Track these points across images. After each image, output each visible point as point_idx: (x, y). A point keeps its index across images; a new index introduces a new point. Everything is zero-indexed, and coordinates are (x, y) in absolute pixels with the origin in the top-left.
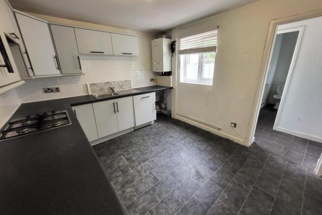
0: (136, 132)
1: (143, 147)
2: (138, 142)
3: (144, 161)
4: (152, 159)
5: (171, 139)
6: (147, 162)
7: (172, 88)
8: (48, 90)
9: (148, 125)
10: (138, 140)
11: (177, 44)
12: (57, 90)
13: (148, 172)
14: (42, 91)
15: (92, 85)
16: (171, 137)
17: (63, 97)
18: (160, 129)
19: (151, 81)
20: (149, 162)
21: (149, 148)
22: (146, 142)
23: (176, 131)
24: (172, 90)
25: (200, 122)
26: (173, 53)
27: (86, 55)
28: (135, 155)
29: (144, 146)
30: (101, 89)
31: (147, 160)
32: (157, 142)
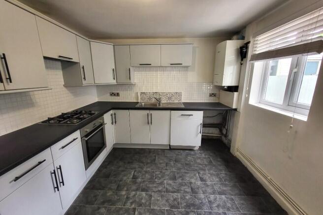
0: (169, 152)
1: (158, 173)
2: (160, 163)
3: (143, 190)
4: (153, 194)
5: (199, 183)
6: (144, 194)
7: (236, 110)
8: (113, 94)
9: (190, 149)
10: (161, 161)
11: (250, 45)
12: (118, 95)
13: (133, 206)
14: (109, 94)
15: (142, 93)
16: (202, 179)
17: (120, 101)
18: (199, 161)
19: (211, 95)
20: (147, 194)
21: (163, 177)
22: (167, 168)
23: (217, 175)
24: (236, 113)
25: (270, 182)
26: (242, 60)
27: (136, 67)
28: (144, 177)
29: (161, 172)
30: (150, 99)
31: (147, 191)
32: (177, 176)
